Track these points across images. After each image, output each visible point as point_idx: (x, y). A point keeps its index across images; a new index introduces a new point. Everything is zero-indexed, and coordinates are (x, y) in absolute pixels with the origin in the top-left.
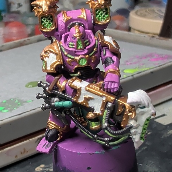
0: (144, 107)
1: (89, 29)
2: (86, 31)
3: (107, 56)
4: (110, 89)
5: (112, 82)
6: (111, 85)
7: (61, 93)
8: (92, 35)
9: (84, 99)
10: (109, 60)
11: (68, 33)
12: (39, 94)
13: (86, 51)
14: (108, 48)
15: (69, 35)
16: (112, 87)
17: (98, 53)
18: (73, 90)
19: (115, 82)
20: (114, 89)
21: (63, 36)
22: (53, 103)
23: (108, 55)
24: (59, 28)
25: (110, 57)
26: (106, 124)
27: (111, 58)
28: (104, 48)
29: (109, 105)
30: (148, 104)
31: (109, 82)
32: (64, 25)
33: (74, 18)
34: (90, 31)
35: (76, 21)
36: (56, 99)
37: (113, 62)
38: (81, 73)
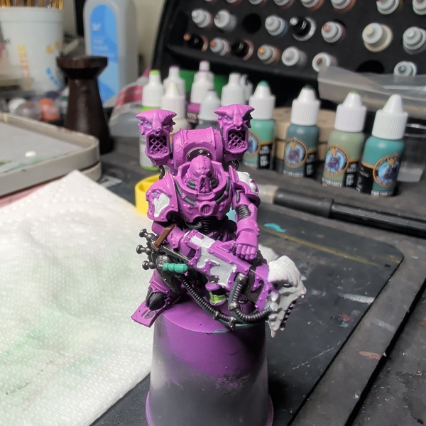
0: (291, 286)
1: (218, 160)
2: (213, 162)
3: (240, 203)
4: (245, 256)
5: (248, 245)
6: (246, 250)
7: (172, 251)
8: (222, 170)
9: (205, 264)
10: (244, 209)
11: (187, 163)
12: (141, 246)
13: (212, 196)
14: (244, 192)
15: (188, 166)
16: (247, 253)
17: (230, 197)
18: (190, 249)
19: (252, 246)
20: (249, 255)
21: (180, 167)
22: (161, 264)
23: (243, 201)
24: (174, 155)
25: (245, 205)
26: (234, 305)
27: (247, 207)
28: (238, 191)
29: (241, 277)
30: (297, 282)
31: (243, 244)
32: (182, 152)
33: (197, 142)
34: (219, 164)
35: (200, 148)
36: (165, 258)
37: (249, 213)
38: (203, 225)
